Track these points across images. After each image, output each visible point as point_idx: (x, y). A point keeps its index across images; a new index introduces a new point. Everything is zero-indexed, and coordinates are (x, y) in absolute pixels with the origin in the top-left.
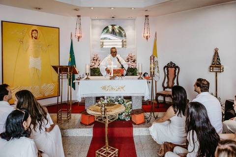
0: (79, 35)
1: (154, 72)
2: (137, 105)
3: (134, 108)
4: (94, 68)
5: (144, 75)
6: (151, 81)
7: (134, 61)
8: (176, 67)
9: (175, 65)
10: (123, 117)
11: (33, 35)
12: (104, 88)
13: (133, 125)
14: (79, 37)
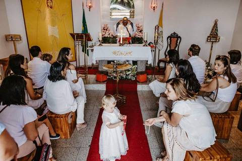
0: (90, 5)
1: (157, 40)
2: (142, 68)
3: (139, 70)
4: (105, 37)
5: (149, 44)
6: (154, 49)
7: (141, 32)
8: (178, 37)
9: (177, 35)
10: (129, 77)
11: (48, 4)
12: (115, 53)
13: (138, 83)
14: (90, 7)
